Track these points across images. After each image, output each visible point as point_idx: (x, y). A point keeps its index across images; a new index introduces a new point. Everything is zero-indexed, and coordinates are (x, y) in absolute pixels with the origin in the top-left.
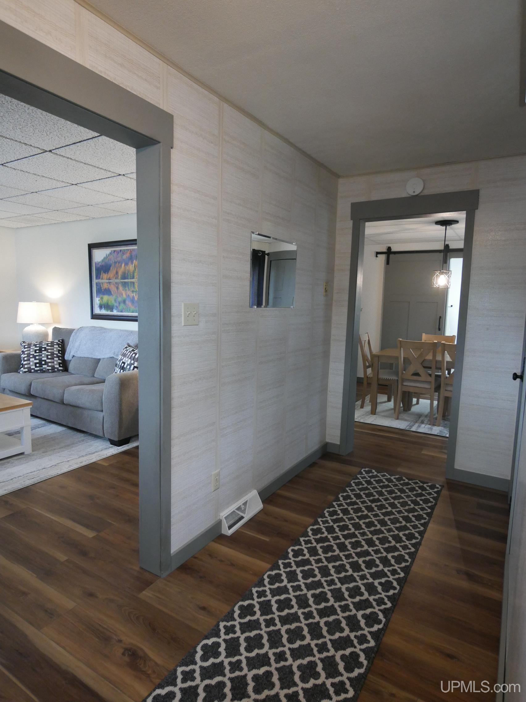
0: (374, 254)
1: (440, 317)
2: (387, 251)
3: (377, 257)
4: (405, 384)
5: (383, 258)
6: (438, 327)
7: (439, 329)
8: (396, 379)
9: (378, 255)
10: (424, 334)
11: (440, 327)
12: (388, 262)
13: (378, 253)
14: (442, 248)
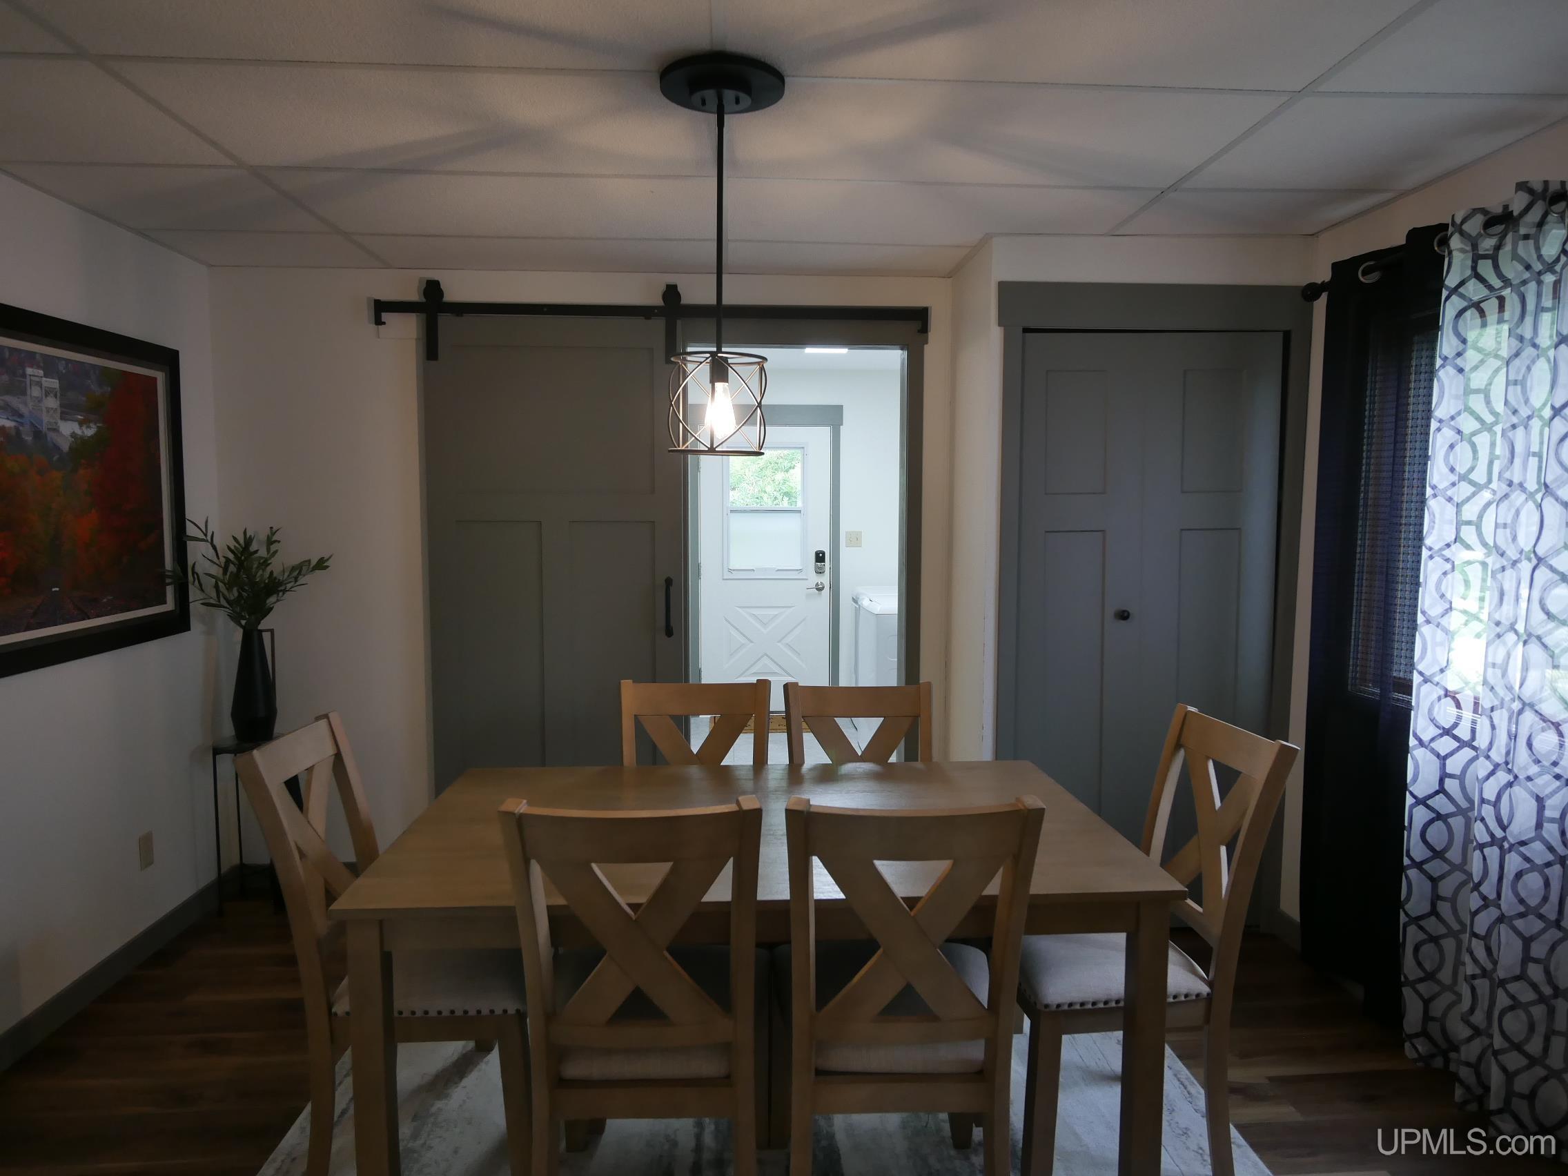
0: (367, 313)
1: (669, 582)
2: (424, 300)
3: (379, 322)
4: (575, 1069)
5: (405, 329)
6: (661, 622)
7: (669, 632)
8: (511, 1011)
9: (385, 316)
10: (627, 687)
11: (672, 624)
12: (431, 348)
13: (381, 308)
14: (656, 300)
